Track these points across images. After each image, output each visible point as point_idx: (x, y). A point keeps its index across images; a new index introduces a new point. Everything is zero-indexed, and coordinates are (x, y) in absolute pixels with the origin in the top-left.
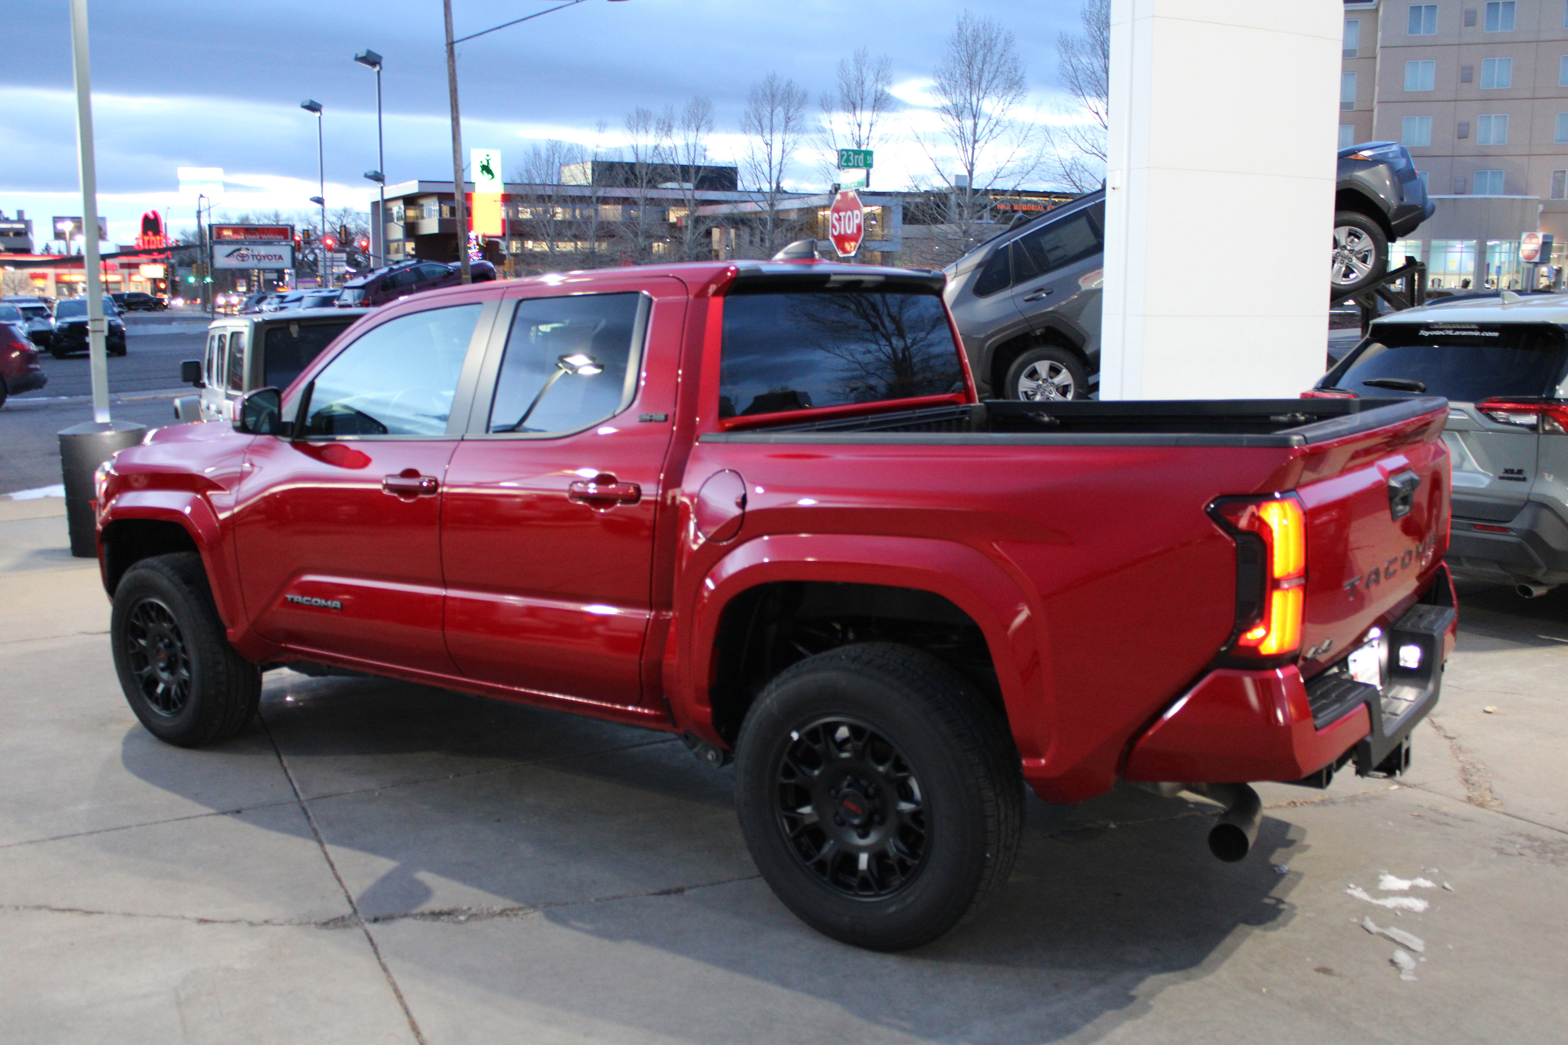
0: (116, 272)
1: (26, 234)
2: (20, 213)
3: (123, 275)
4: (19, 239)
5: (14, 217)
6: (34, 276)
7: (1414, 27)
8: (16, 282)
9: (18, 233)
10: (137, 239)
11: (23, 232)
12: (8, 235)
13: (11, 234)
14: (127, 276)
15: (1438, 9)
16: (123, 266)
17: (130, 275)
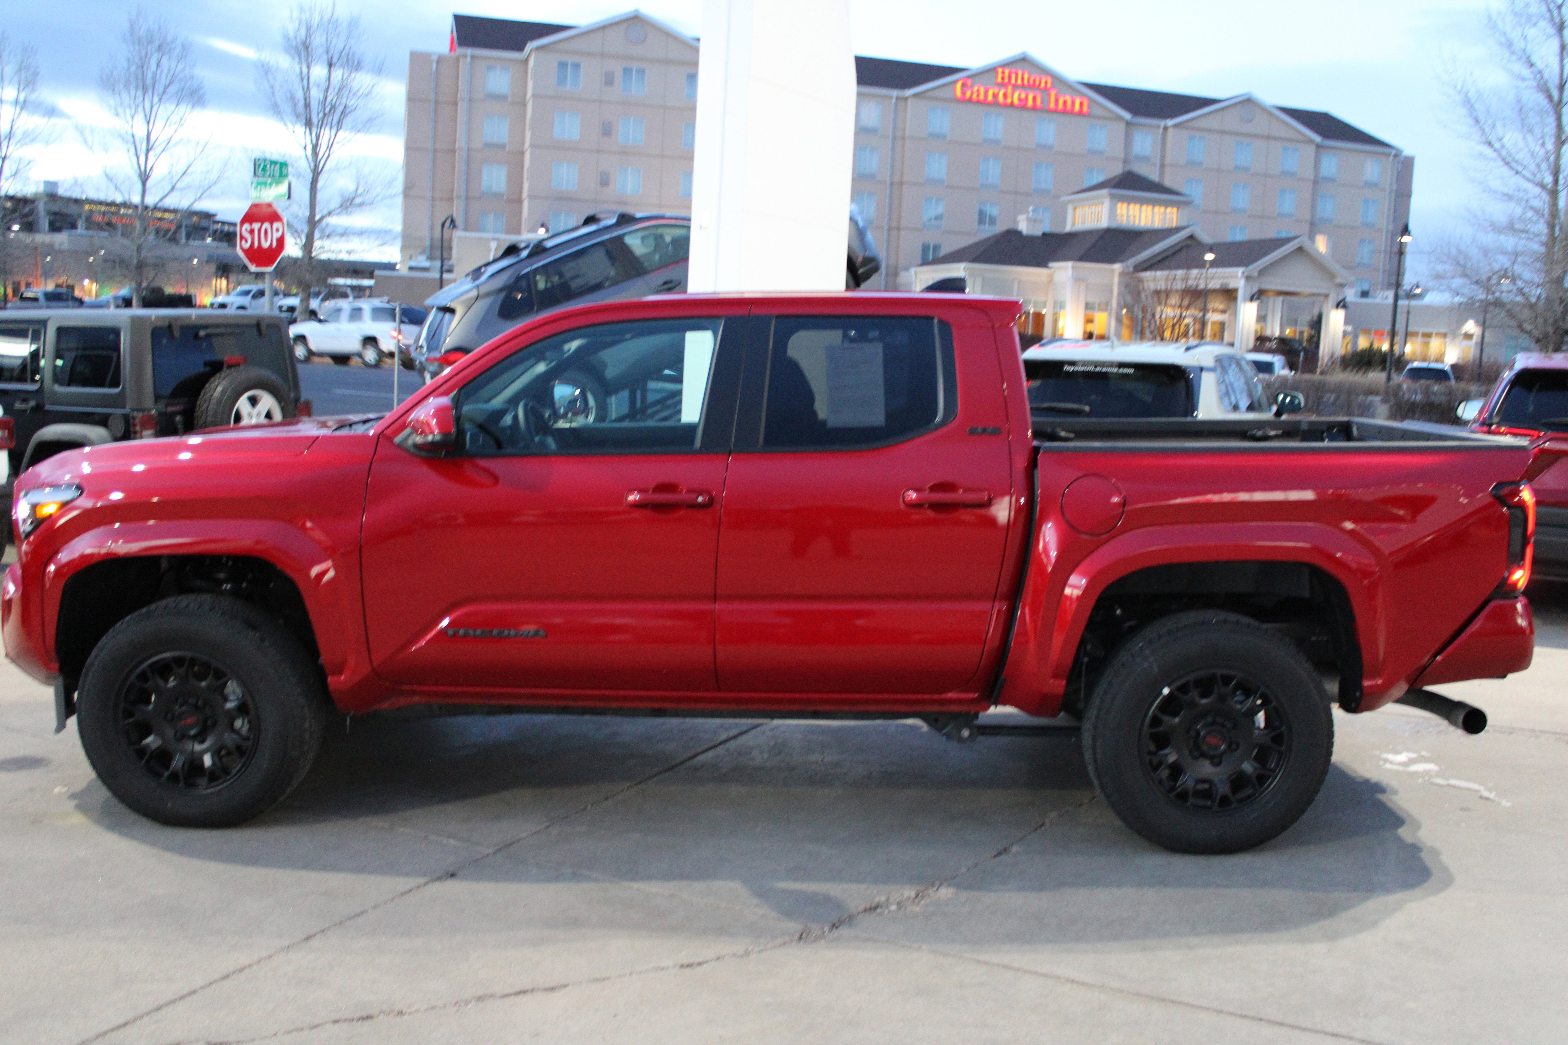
7: (562, 80)
15: (582, 67)
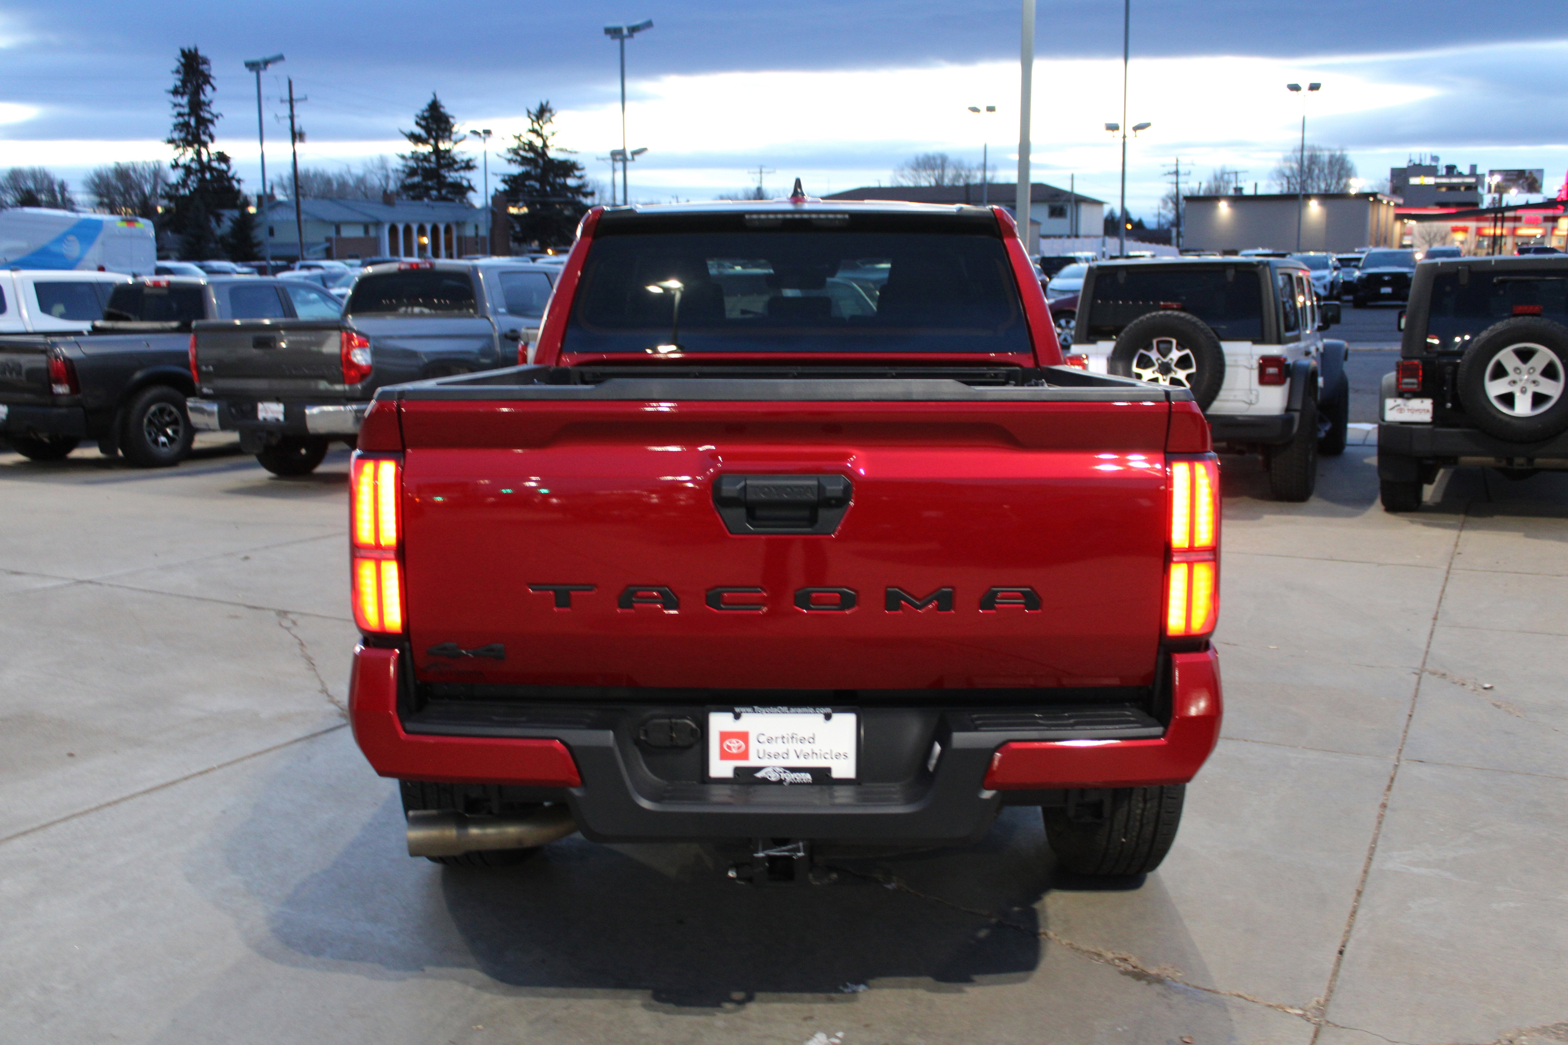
0: (1539, 225)
1: (1476, 188)
2: (1473, 168)
3: (1546, 229)
4: (1469, 193)
5: (1466, 171)
6: (1455, 230)
8: (1432, 235)
9: (1470, 188)
10: (1560, 191)
11: (1474, 186)
12: (1459, 189)
13: (1462, 189)
14: (1549, 230)
16: (1547, 219)
17: (1553, 229)
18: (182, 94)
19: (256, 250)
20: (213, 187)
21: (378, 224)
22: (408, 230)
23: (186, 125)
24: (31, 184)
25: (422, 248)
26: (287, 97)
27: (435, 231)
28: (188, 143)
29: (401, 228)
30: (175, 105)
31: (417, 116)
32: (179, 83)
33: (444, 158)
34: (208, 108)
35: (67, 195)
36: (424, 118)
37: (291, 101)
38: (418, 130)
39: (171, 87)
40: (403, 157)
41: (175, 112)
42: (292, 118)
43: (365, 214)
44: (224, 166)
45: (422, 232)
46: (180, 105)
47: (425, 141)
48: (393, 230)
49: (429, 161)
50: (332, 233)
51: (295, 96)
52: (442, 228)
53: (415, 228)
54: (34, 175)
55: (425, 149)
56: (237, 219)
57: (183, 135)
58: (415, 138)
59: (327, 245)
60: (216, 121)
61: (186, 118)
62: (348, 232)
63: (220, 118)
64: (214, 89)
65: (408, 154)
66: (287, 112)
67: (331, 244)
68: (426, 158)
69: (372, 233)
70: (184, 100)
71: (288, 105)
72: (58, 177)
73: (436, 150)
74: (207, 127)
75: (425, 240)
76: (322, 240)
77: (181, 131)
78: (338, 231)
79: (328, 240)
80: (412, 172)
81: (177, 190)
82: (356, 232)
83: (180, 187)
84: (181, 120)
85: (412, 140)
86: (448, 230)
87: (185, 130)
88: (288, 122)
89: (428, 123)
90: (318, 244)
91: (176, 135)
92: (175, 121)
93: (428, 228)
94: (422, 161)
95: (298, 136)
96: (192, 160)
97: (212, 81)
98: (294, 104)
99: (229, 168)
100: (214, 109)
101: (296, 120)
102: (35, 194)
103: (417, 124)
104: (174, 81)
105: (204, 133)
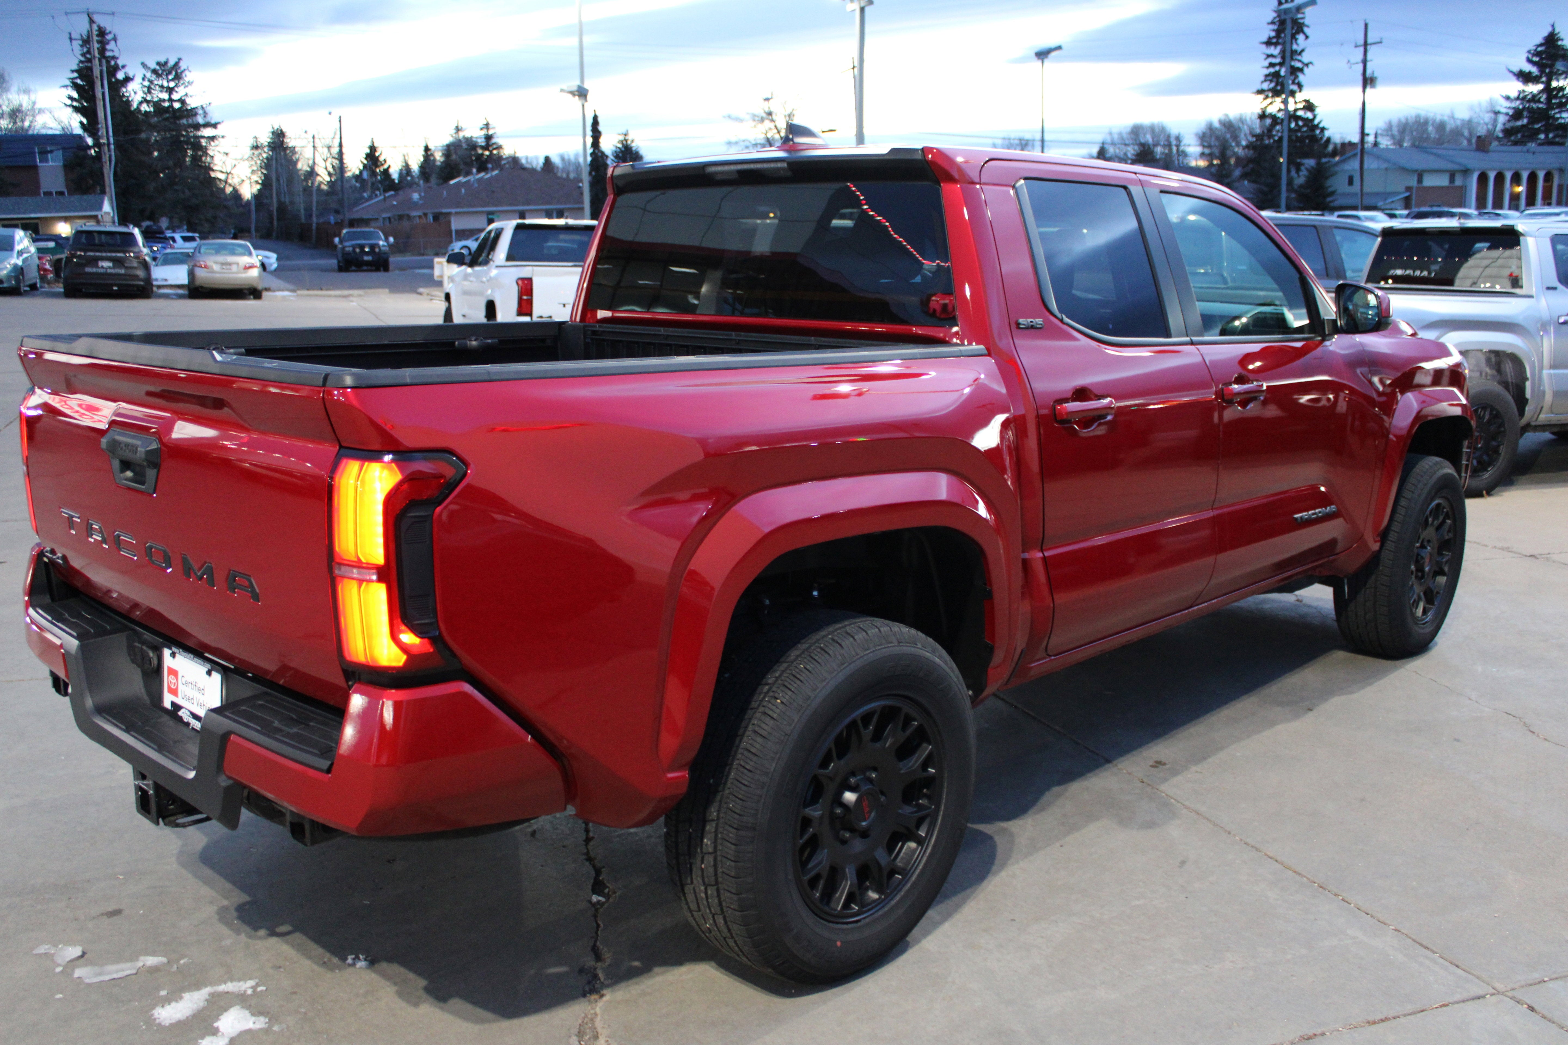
18: (1276, 44)
19: (1329, 199)
20: (1297, 137)
21: (1466, 172)
22: (1500, 178)
23: (1276, 75)
24: (1149, 138)
25: (1515, 198)
26: (1362, 42)
27: (1532, 178)
28: (1276, 93)
29: (1492, 176)
30: (1268, 56)
31: (1529, 52)
32: (1273, 34)
33: (1556, 97)
34: (1299, 58)
35: (1181, 148)
36: (1537, 54)
37: (1366, 44)
38: (1528, 68)
39: (1265, 39)
40: (1508, 98)
41: (1266, 63)
42: (1365, 62)
43: (1453, 162)
44: (1309, 115)
45: (1516, 179)
46: (1272, 56)
47: (1534, 80)
48: (1483, 178)
49: (1539, 101)
50: (1413, 182)
51: (1369, 41)
52: (1541, 175)
53: (1508, 176)
54: (1152, 129)
55: (1535, 88)
56: (1312, 167)
57: (1272, 85)
58: (1525, 77)
59: (1407, 194)
60: (1306, 70)
61: (1277, 68)
62: (1429, 181)
63: (1310, 66)
64: (1307, 37)
65: (1514, 94)
66: (1360, 57)
67: (1412, 192)
68: (1534, 98)
69: (1458, 182)
70: (1275, 51)
71: (1362, 49)
72: (1174, 131)
73: (1548, 89)
74: (1297, 77)
75: (1520, 189)
76: (1402, 189)
77: (1271, 81)
78: (1420, 180)
79: (1409, 189)
80: (1517, 114)
81: (1262, 140)
82: (1442, 181)
83: (1265, 138)
84: (1272, 70)
85: (1521, 79)
86: (1548, 177)
87: (1275, 80)
88: (1361, 66)
89: (1541, 59)
90: (1398, 193)
91: (1265, 86)
92: (1267, 71)
93: (1525, 175)
94: (1529, 101)
95: (1369, 82)
96: (1280, 110)
97: (1306, 29)
98: (1368, 47)
99: (1315, 117)
100: (1305, 58)
101: (1369, 65)
102: (1152, 147)
103: (1529, 61)
104: (1268, 32)
105: (1293, 83)
